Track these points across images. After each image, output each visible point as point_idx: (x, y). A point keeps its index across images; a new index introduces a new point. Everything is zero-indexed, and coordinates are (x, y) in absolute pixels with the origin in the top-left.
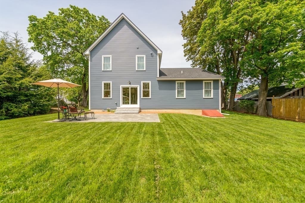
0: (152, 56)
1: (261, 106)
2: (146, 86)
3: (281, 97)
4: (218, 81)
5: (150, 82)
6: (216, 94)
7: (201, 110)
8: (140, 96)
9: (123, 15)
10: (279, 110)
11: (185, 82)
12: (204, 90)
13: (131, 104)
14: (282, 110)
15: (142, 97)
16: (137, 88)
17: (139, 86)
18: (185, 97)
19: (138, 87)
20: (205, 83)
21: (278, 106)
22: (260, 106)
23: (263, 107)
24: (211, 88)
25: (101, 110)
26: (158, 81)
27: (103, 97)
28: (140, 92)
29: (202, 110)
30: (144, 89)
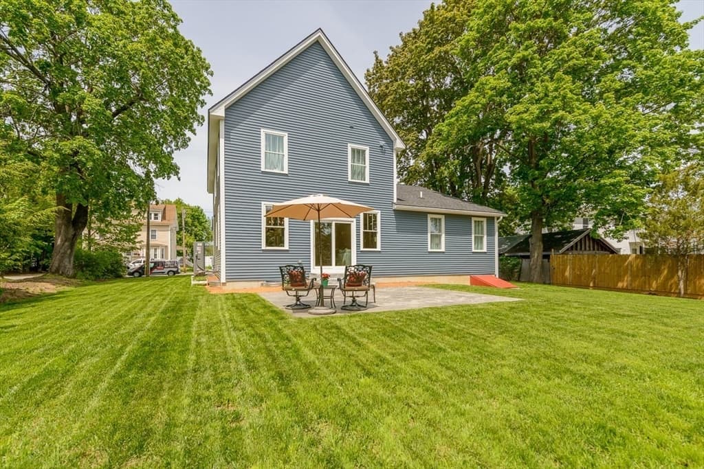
0: (383, 152)
1: (536, 267)
2: (370, 221)
3: (560, 251)
4: (492, 218)
5: (380, 211)
6: (490, 245)
7: (469, 277)
8: (358, 246)
9: (320, 34)
10: (563, 275)
11: (443, 218)
12: (473, 236)
13: (336, 265)
14: (567, 274)
15: (362, 249)
16: (350, 225)
17: (354, 220)
18: (443, 249)
19: (353, 222)
20: (475, 222)
21: (561, 267)
22: (534, 267)
23: (538, 269)
24: (482, 233)
25: (256, 283)
26: (394, 210)
27: (264, 247)
28: (358, 236)
29: (471, 277)
30: (365, 228)
